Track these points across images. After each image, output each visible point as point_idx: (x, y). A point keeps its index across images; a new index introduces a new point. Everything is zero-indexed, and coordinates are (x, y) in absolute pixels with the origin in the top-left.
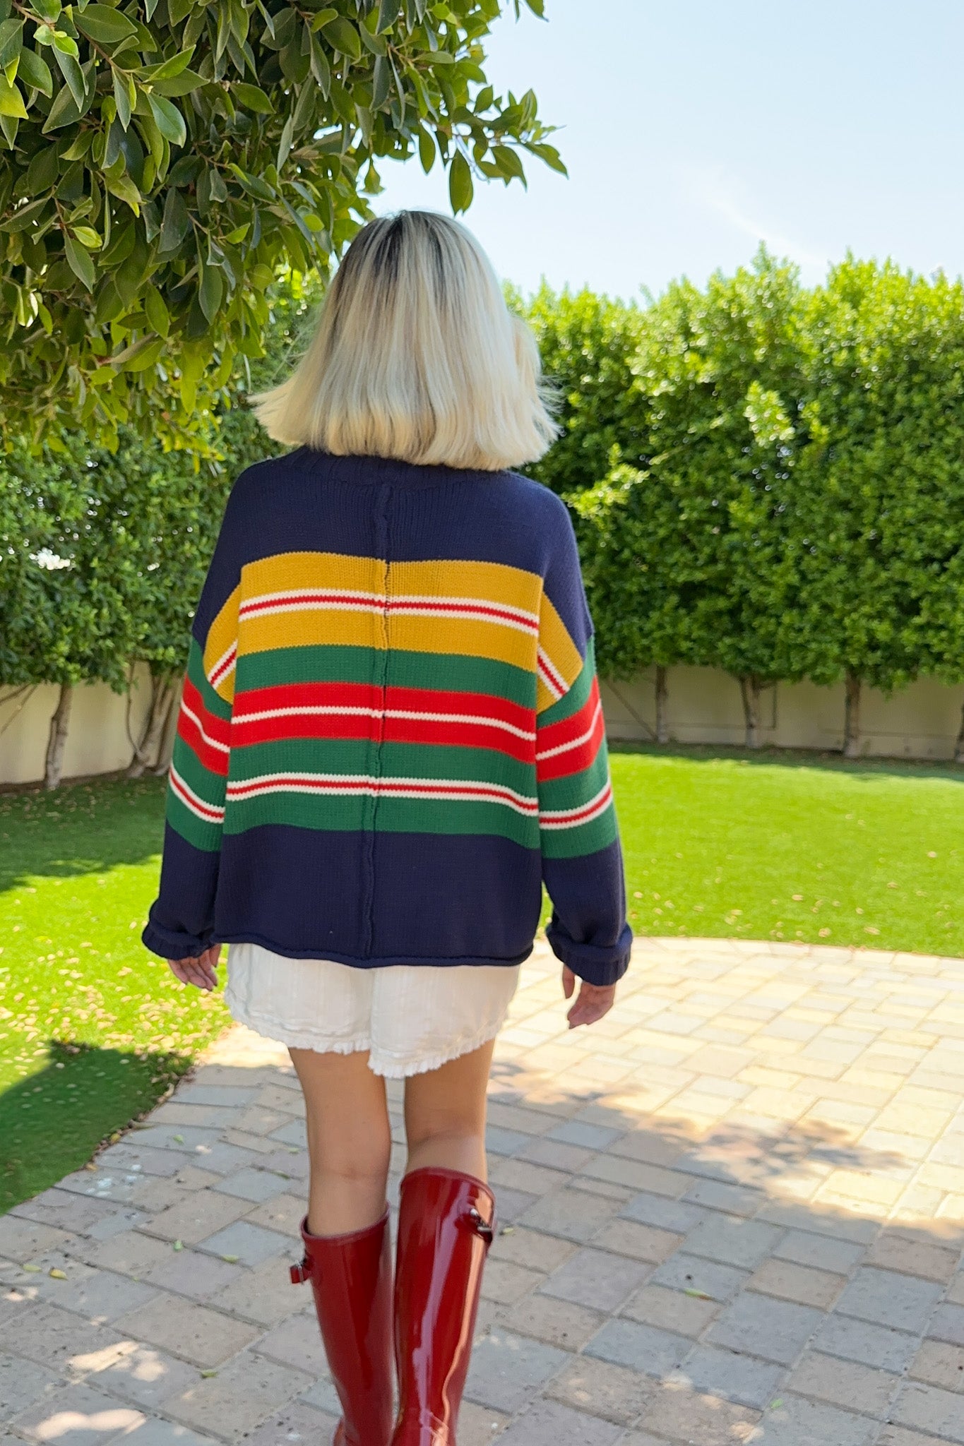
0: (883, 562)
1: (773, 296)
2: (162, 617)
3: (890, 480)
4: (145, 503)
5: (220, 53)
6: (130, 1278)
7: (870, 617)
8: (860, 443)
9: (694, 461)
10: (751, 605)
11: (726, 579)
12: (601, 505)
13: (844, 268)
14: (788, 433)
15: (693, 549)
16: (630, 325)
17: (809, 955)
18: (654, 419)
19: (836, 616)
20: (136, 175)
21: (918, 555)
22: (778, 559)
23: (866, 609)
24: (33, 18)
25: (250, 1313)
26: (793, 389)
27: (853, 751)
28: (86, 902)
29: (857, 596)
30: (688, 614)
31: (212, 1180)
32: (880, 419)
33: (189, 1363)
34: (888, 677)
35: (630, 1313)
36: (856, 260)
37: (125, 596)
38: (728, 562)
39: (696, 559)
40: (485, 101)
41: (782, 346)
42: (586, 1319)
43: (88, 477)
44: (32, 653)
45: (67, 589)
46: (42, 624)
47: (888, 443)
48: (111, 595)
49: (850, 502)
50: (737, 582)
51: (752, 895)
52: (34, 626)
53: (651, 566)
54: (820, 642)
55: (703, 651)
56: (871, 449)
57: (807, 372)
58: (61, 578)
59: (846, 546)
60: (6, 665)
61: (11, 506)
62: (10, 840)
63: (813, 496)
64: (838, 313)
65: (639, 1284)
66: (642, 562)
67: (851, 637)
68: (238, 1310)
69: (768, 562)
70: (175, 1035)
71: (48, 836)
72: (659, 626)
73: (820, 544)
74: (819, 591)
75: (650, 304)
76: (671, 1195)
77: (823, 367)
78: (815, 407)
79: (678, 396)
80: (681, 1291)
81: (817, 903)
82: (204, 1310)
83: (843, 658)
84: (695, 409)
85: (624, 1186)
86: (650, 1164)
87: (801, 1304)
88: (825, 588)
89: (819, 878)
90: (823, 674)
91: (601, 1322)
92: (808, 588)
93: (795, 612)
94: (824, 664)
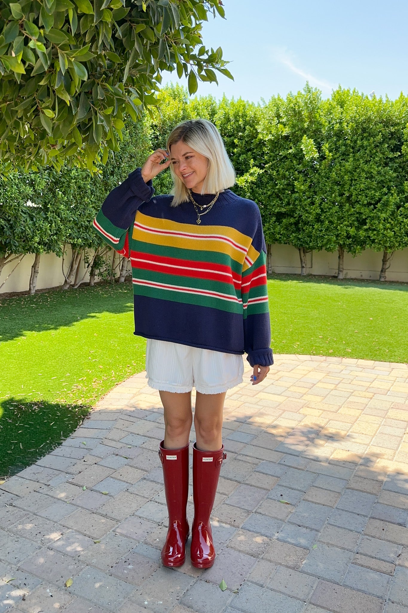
0: (352, 205)
1: (311, 102)
3: (355, 174)
4: (69, 182)
5: (100, 42)
6: (66, 502)
7: (348, 226)
8: (344, 159)
9: (281, 166)
10: (302, 221)
11: (293, 211)
12: (247, 182)
13: (338, 93)
14: (316, 155)
15: (281, 200)
16: (257, 113)
17: (325, 360)
18: (265, 149)
19: (335, 225)
20: (68, 89)
21: (365, 202)
22: (313, 203)
23: (346, 223)
24: (28, 35)
25: (113, 516)
26: (319, 138)
27: (341, 277)
28: (47, 343)
29: (342, 218)
30: (279, 224)
31: (98, 460)
32: (352, 150)
33: (89, 537)
34: (354, 249)
35: (259, 511)
36: (342, 89)
38: (294, 204)
39: (282, 203)
40: (202, 51)
41: (315, 122)
42: (243, 514)
43: (46, 172)
44: (24, 241)
45: (38, 216)
46: (28, 230)
47: (354, 160)
48: (56, 218)
49: (340, 182)
50: (298, 212)
51: (304, 336)
52: (25, 231)
53: (266, 206)
54: (329, 235)
55: (285, 239)
56: (348, 162)
57: (324, 132)
58: (36, 212)
59: (338, 199)
60: (13, 247)
61: (15, 184)
62: (15, 317)
63: (326, 179)
64: (336, 109)
65: (263, 498)
66: (262, 204)
67: (340, 233)
68: (108, 514)
69: (309, 204)
70: (82, 399)
71: (31, 315)
72: (269, 229)
73: (329, 197)
74: (328, 216)
75: (265, 105)
76: (274, 461)
77: (329, 130)
78: (327, 145)
79: (275, 141)
80: (279, 501)
81: (328, 339)
82: (95, 515)
83: (337, 241)
84: (281, 145)
85: (257, 458)
86: (266, 449)
87: (324, 505)
88: (330, 215)
89: (329, 329)
90: (329, 247)
91: (248, 515)
92: (324, 215)
93: (319, 224)
94: (330, 244)
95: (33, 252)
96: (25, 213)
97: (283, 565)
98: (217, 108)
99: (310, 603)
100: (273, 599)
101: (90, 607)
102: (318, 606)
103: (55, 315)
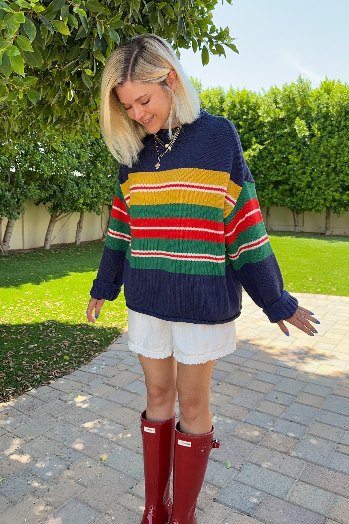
0: (337, 174)
1: (303, 91)
2: (112, 192)
3: (340, 149)
4: (107, 156)
5: (130, 15)
6: (102, 398)
7: (333, 191)
8: (330, 137)
9: (278, 143)
10: (296, 188)
11: (288, 179)
12: (250, 156)
13: (325, 82)
14: (307, 133)
15: (278, 170)
16: (258, 100)
17: (314, 297)
18: (265, 129)
19: (323, 191)
20: (104, 53)
22: (304, 173)
23: (332, 189)
24: (72, 4)
26: (309, 120)
27: (328, 233)
28: (88, 280)
29: (329, 185)
30: (276, 190)
31: (128, 367)
32: (336, 129)
33: (121, 425)
34: (339, 210)
35: (258, 409)
36: (329, 80)
37: (101, 185)
38: (289, 174)
39: (279, 173)
40: (213, 30)
41: (306, 106)
42: (245, 411)
43: (89, 148)
44: (71, 203)
45: (82, 183)
46: (75, 194)
47: (339, 137)
48: (96, 185)
49: (327, 155)
50: (292, 180)
51: (296, 278)
52: (72, 194)
53: (265, 175)
54: (318, 199)
55: (281, 202)
56: (334, 139)
57: (314, 115)
58: (81, 179)
59: (326, 169)
60: (63, 207)
61: (65, 157)
62: (64, 261)
63: (316, 153)
64: (323, 96)
65: (261, 400)
66: (262, 174)
67: (327, 198)
68: (136, 408)
69: (301, 174)
70: (116, 322)
71: (77, 260)
72: (268, 194)
73: (318, 168)
74: (317, 183)
75: (265, 93)
76: (271, 372)
77: (318, 113)
78: (316, 125)
79: (273, 122)
80: (274, 402)
81: (317, 281)
82: (125, 408)
83: (325, 204)
84: (278, 126)
85: (257, 370)
86: (265, 363)
87: (312, 406)
88: (319, 182)
89: (317, 273)
90: (318, 209)
91: (249, 412)
92: (314, 182)
93: (310, 190)
94: (319, 206)
95: (78, 211)
96: (72, 180)
97: (278, 451)
98: (226, 96)
99: (300, 480)
100: (269, 476)
101: (121, 476)
102: (306, 483)
103: (95, 260)
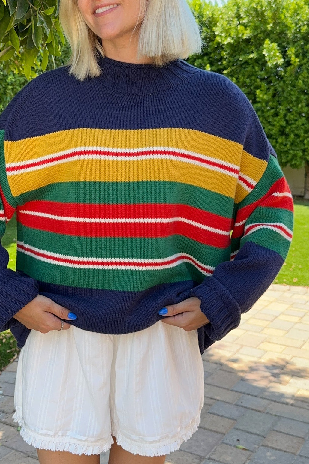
9: (242, 72)
14: (281, 61)
16: (215, 13)
17: (289, 290)
18: (224, 53)
19: (301, 139)
22: (276, 114)
26: (284, 42)
35: (213, 457)
41: (279, 23)
54: (294, 150)
57: (290, 35)
59: (305, 109)
63: (292, 88)
64: (303, 10)
65: (217, 443)
69: (273, 116)
73: (295, 108)
74: (294, 129)
75: (224, 4)
76: (231, 402)
77: (297, 33)
78: (293, 50)
79: (235, 44)
80: (235, 446)
81: (293, 266)
82: (31, 459)
83: (304, 157)
84: (242, 50)
85: (211, 398)
86: (222, 388)
87: (285, 451)
88: (297, 127)
89: (293, 255)
90: (295, 164)
91: (201, 461)
92: (289, 127)
93: (284, 137)
94: (296, 160)
